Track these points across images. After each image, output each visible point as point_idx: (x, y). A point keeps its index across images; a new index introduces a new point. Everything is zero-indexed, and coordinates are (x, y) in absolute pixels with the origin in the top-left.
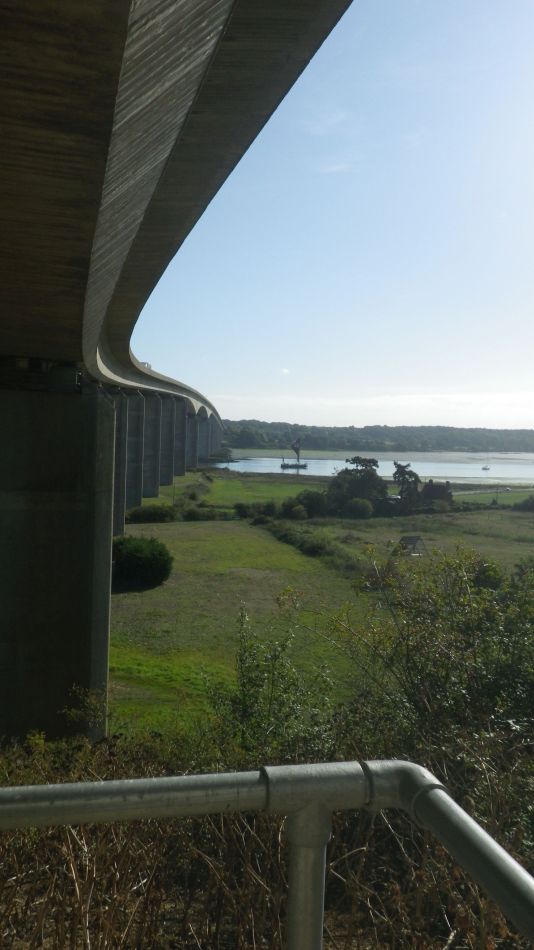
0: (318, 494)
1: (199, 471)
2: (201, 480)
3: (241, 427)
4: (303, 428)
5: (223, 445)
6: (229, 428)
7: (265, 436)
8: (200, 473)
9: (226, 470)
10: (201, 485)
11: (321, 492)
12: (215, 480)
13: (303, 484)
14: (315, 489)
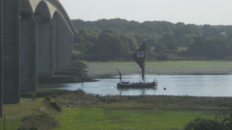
0: (216, 124)
1: (39, 95)
2: (43, 109)
3: (100, 30)
4: (191, 28)
5: (74, 57)
6: (82, 31)
7: (135, 41)
8: (42, 99)
9: (80, 93)
10: (43, 116)
11: (220, 120)
12: (64, 108)
13: (194, 110)
14: (211, 117)
